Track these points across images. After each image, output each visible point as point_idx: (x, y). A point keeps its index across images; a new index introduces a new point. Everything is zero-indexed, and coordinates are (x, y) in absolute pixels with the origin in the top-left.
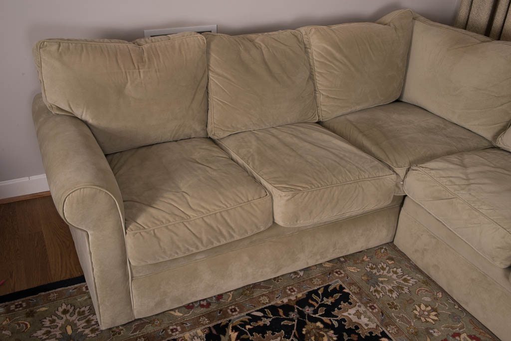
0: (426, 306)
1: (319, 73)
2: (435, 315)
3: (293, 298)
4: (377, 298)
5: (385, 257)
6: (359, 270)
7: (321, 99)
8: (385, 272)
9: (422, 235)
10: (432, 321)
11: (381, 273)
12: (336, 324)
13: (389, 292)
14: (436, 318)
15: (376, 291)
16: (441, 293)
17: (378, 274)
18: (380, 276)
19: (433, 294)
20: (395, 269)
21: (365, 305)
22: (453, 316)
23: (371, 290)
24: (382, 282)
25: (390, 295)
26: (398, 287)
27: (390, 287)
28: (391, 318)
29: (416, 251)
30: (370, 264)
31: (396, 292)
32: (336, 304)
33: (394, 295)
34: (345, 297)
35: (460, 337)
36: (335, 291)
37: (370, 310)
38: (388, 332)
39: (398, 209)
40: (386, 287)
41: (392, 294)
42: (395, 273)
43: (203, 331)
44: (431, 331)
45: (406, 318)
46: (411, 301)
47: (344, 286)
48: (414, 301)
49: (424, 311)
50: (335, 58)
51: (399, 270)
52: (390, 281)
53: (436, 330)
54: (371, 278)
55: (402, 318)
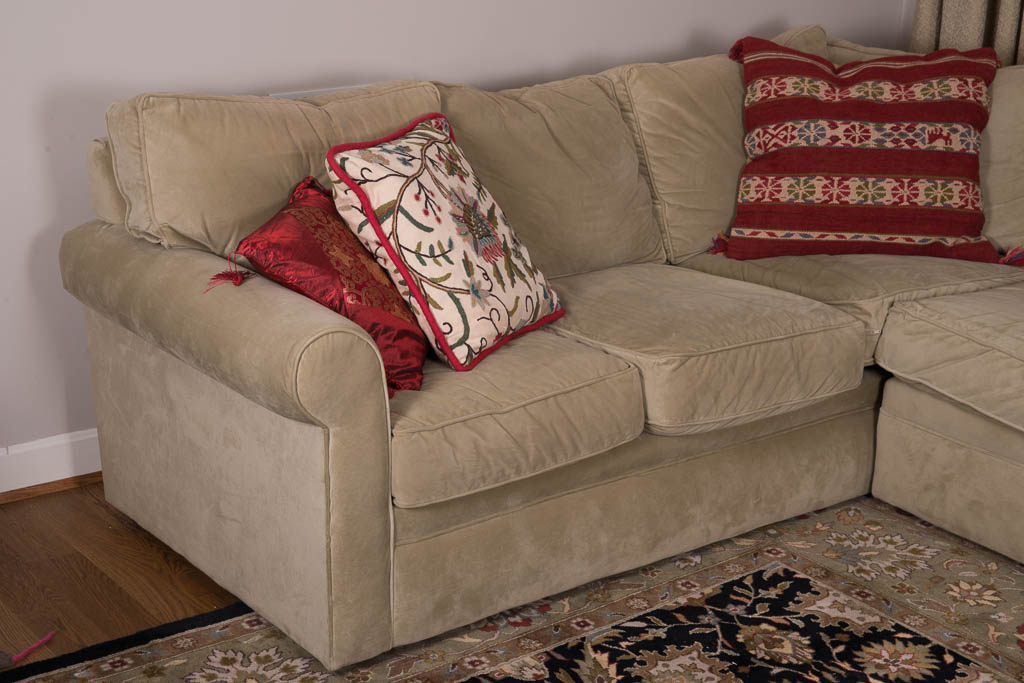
0: (971, 584)
1: (657, 159)
2: (994, 595)
3: (697, 596)
4: (866, 580)
5: (861, 522)
6: (813, 544)
7: (667, 213)
8: (869, 543)
9: (934, 450)
10: (989, 603)
11: (862, 546)
12: (801, 624)
13: (888, 570)
14: (996, 599)
15: (860, 570)
16: (994, 564)
17: (855, 547)
18: (861, 549)
19: (980, 566)
20: (888, 538)
21: (847, 592)
23: (850, 571)
24: (868, 558)
25: (893, 575)
26: (904, 562)
27: (889, 564)
28: (905, 606)
29: (927, 488)
30: (833, 534)
31: (901, 570)
32: (788, 596)
33: (901, 573)
34: (804, 586)
36: (775, 580)
37: (860, 598)
38: (909, 624)
39: (871, 415)
40: (881, 565)
41: (895, 572)
42: (891, 542)
43: (538, 658)
44: (993, 617)
45: (935, 603)
46: (937, 580)
47: (792, 570)
48: (943, 579)
49: (968, 591)
50: (689, 127)
51: (897, 539)
52: (883, 554)
53: (1001, 614)
54: (842, 553)
55: (929, 604)
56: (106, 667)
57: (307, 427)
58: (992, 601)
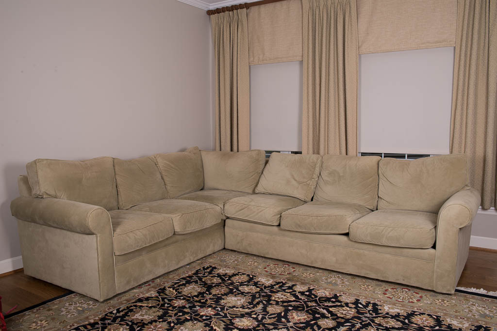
0: (252, 262)
1: (166, 175)
2: (257, 263)
3: (190, 274)
4: (229, 265)
7: (168, 188)
8: (227, 258)
9: (238, 234)
10: (256, 265)
12: (217, 275)
15: (227, 263)
17: (224, 259)
20: (231, 256)
21: (225, 267)
23: (225, 264)
24: (228, 260)
25: (234, 263)
28: (239, 268)
29: (238, 243)
30: (218, 257)
32: (212, 270)
33: (236, 262)
34: (215, 268)
36: (208, 268)
37: (228, 268)
38: (241, 271)
39: (223, 229)
40: (231, 261)
43: (154, 292)
44: (258, 267)
47: (211, 265)
48: (245, 262)
50: (172, 167)
51: (233, 256)
52: (231, 259)
53: (260, 266)
54: (221, 261)
55: (244, 267)
56: (35, 311)
57: (90, 236)
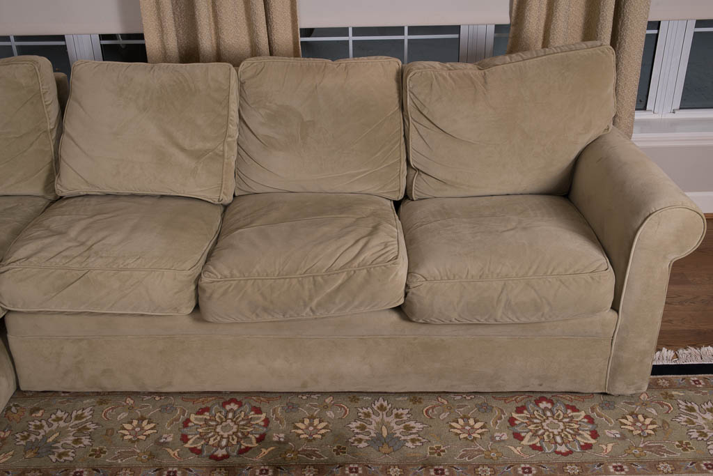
0: (131, 423)
2: (149, 423)
4: (71, 462)
5: (27, 414)
6: (11, 453)
8: (46, 428)
9: (62, 349)
10: (152, 431)
11: (43, 434)
13: (76, 444)
14: (152, 425)
15: (60, 456)
16: (128, 399)
17: (40, 437)
18: (46, 437)
19: (123, 406)
20: (53, 417)
22: (164, 409)
23: (54, 460)
24: (56, 441)
25: (82, 445)
26: (79, 430)
28: (110, 466)
29: (66, 373)
30: (18, 436)
31: (84, 438)
33: (86, 441)
35: (191, 422)
40: (67, 442)
41: (81, 443)
42: (58, 419)
44: (162, 441)
45: (125, 452)
46: (110, 432)
48: (113, 429)
49: (133, 429)
51: (59, 414)
52: (62, 432)
53: (165, 436)
54: (37, 448)
55: (121, 455)
58: (152, 429)
